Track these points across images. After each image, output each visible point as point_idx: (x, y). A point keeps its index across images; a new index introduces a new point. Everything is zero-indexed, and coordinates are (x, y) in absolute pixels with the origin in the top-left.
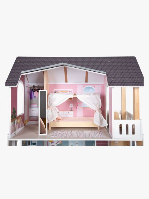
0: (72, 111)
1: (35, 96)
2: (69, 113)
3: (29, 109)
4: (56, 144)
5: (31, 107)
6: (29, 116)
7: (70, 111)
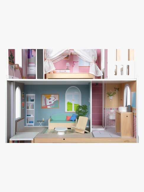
0: (69, 69)
1: (33, 55)
2: (65, 72)
3: (27, 68)
4: (53, 100)
5: (29, 66)
6: (28, 74)
7: (67, 69)
